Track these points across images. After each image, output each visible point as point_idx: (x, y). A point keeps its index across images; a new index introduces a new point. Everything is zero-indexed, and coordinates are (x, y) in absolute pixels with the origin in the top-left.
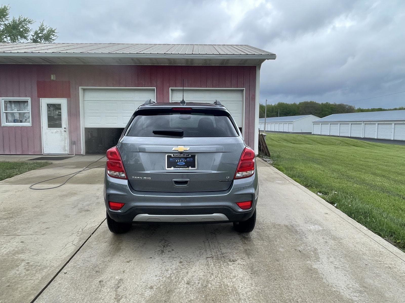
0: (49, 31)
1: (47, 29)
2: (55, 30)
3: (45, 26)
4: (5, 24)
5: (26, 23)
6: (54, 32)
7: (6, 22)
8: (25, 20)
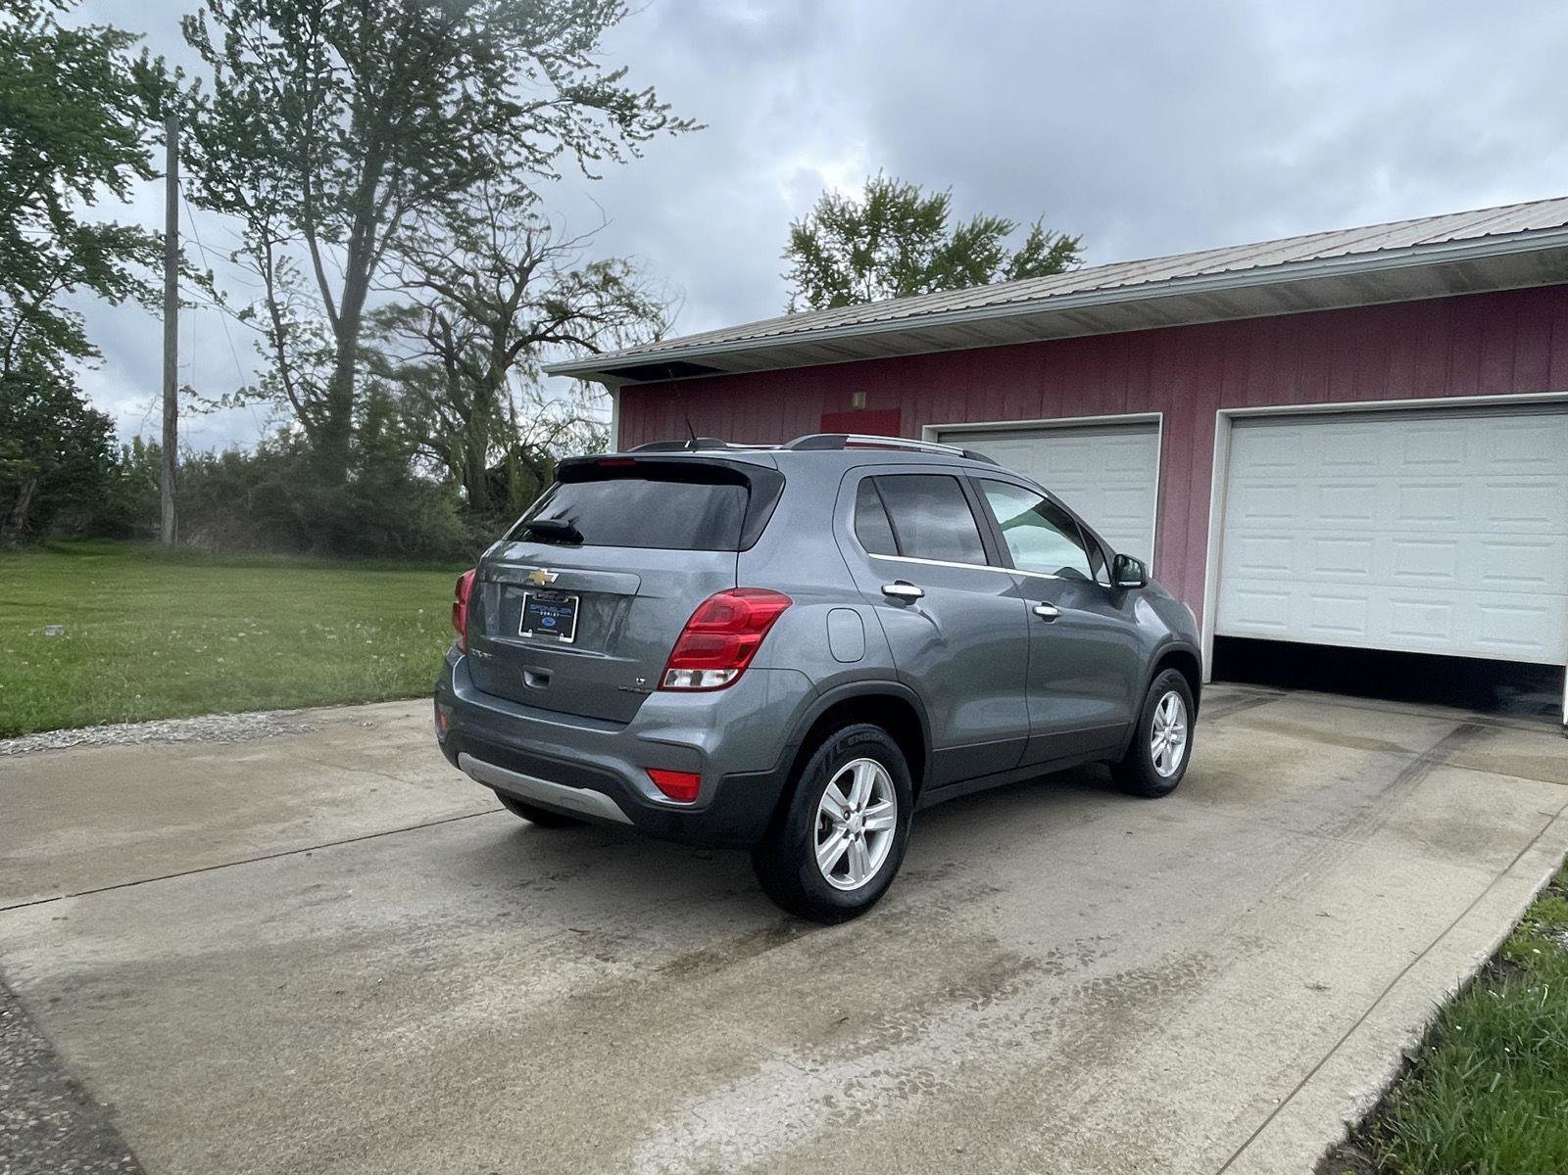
0: (1056, 249)
1: (1052, 244)
2: (1076, 241)
3: (1045, 234)
4: (936, 250)
5: (989, 234)
6: (1070, 247)
7: (939, 244)
8: (988, 226)
